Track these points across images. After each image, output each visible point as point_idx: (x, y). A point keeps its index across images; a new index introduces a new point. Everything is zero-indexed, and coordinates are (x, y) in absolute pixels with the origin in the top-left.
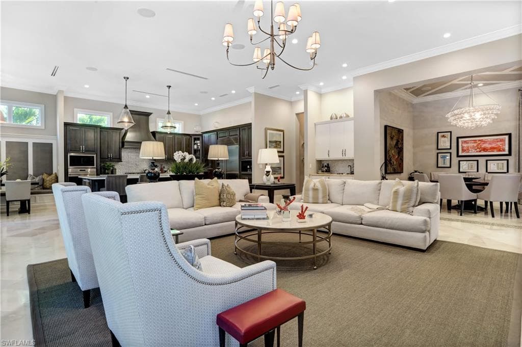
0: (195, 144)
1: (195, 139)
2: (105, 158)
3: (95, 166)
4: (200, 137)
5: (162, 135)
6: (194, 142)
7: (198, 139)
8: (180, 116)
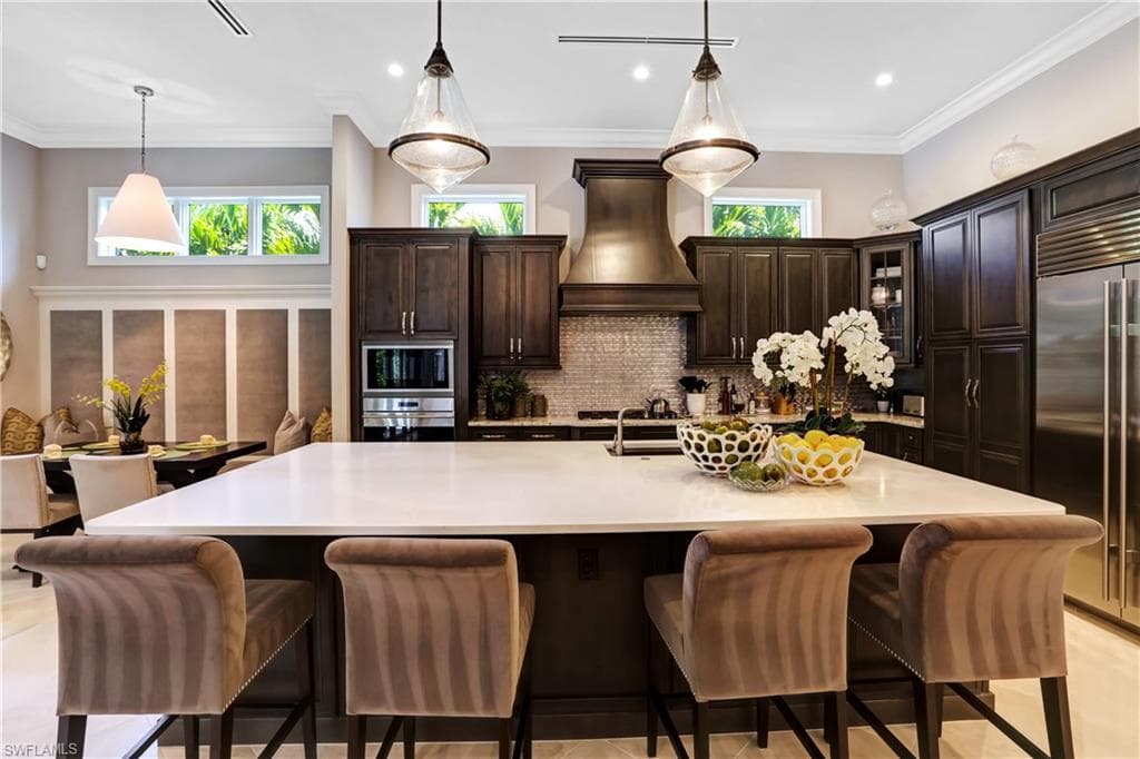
0: (874, 284)
1: (877, 262)
2: (499, 357)
3: (451, 390)
4: (905, 248)
5: (726, 251)
6: (873, 273)
7: (894, 259)
8: (801, 167)
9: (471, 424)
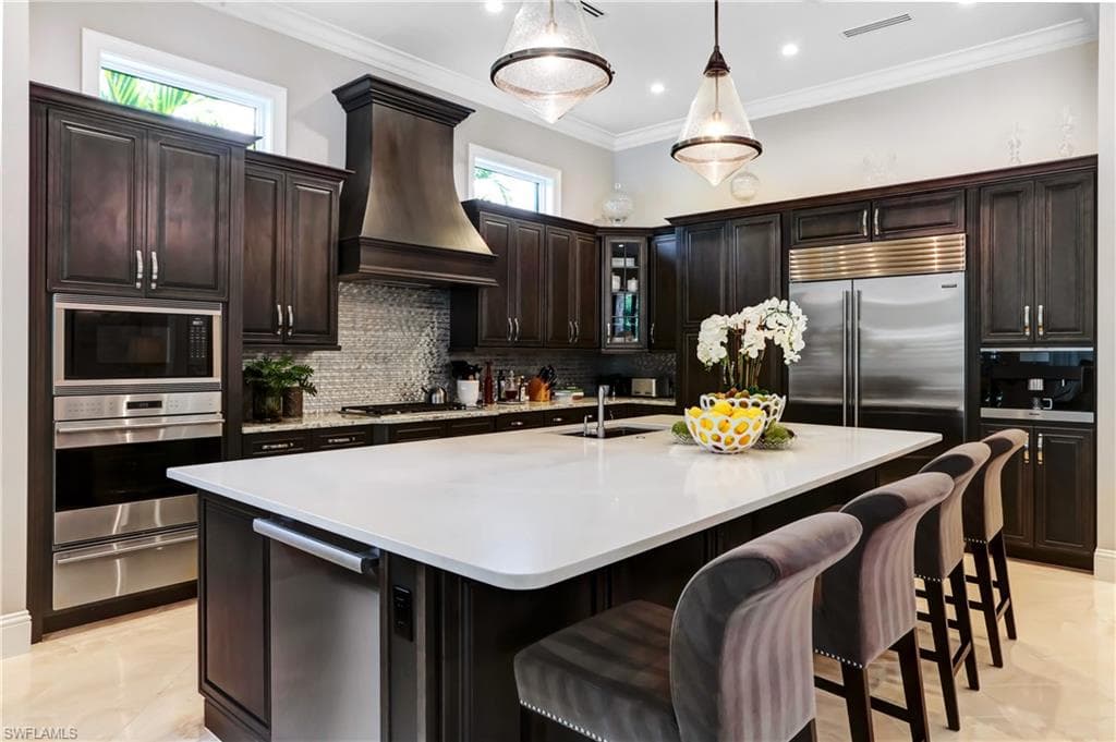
3: (217, 379)
4: (642, 242)
5: (504, 222)
9: (247, 430)
